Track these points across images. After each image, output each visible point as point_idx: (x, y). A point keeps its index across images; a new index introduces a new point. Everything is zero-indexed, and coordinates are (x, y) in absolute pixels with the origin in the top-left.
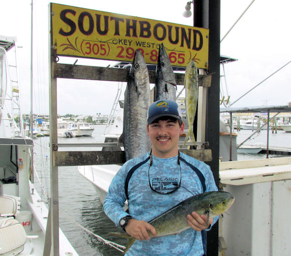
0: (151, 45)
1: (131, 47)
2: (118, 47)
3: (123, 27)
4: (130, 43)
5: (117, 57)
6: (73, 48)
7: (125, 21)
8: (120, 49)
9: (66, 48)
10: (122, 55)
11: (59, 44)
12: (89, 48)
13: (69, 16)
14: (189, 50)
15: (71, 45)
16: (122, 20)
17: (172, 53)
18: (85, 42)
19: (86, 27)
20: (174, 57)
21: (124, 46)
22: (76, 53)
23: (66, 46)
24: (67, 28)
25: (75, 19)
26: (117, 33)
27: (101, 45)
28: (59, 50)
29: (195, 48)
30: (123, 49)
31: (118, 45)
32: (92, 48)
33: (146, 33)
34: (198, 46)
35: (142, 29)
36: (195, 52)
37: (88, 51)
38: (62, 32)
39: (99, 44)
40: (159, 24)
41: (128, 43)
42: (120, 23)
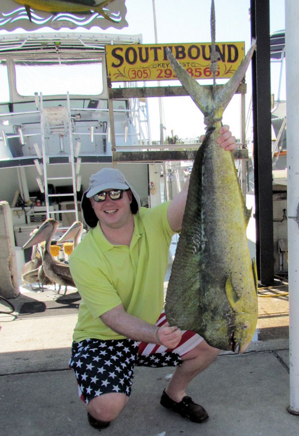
0: (187, 65)
1: (168, 68)
2: (157, 70)
3: (160, 53)
4: (167, 65)
5: (157, 78)
6: (122, 76)
7: (162, 48)
8: (159, 71)
9: (118, 76)
10: (161, 75)
11: (112, 74)
12: (135, 74)
13: (118, 52)
14: (224, 63)
15: (121, 74)
16: (160, 48)
17: (206, 69)
18: (131, 70)
19: (131, 58)
20: (208, 71)
21: (163, 69)
22: (125, 79)
23: (117, 75)
24: (117, 62)
25: (122, 54)
26: (156, 59)
27: (144, 71)
28: (113, 78)
29: (230, 60)
30: (161, 71)
31: (157, 68)
32: (136, 73)
33: (181, 55)
34: (233, 58)
35: (178, 53)
36: (231, 64)
37: (134, 76)
38: (114, 65)
39: (142, 70)
40: (193, 46)
41: (166, 66)
42: (158, 51)
